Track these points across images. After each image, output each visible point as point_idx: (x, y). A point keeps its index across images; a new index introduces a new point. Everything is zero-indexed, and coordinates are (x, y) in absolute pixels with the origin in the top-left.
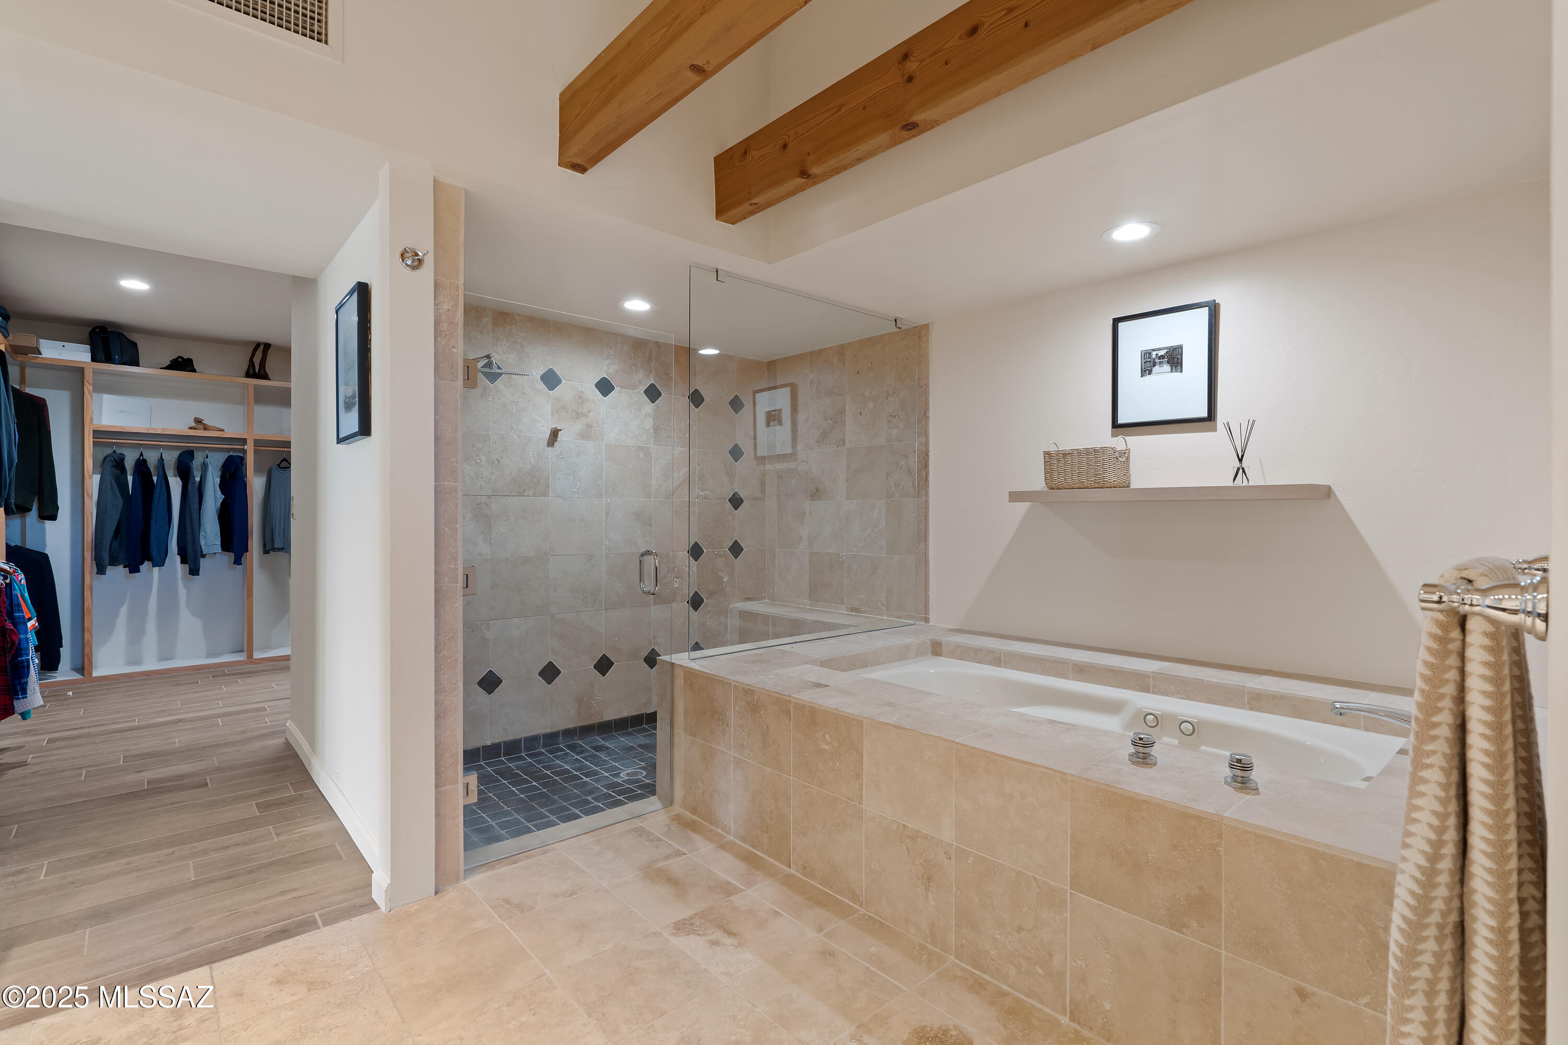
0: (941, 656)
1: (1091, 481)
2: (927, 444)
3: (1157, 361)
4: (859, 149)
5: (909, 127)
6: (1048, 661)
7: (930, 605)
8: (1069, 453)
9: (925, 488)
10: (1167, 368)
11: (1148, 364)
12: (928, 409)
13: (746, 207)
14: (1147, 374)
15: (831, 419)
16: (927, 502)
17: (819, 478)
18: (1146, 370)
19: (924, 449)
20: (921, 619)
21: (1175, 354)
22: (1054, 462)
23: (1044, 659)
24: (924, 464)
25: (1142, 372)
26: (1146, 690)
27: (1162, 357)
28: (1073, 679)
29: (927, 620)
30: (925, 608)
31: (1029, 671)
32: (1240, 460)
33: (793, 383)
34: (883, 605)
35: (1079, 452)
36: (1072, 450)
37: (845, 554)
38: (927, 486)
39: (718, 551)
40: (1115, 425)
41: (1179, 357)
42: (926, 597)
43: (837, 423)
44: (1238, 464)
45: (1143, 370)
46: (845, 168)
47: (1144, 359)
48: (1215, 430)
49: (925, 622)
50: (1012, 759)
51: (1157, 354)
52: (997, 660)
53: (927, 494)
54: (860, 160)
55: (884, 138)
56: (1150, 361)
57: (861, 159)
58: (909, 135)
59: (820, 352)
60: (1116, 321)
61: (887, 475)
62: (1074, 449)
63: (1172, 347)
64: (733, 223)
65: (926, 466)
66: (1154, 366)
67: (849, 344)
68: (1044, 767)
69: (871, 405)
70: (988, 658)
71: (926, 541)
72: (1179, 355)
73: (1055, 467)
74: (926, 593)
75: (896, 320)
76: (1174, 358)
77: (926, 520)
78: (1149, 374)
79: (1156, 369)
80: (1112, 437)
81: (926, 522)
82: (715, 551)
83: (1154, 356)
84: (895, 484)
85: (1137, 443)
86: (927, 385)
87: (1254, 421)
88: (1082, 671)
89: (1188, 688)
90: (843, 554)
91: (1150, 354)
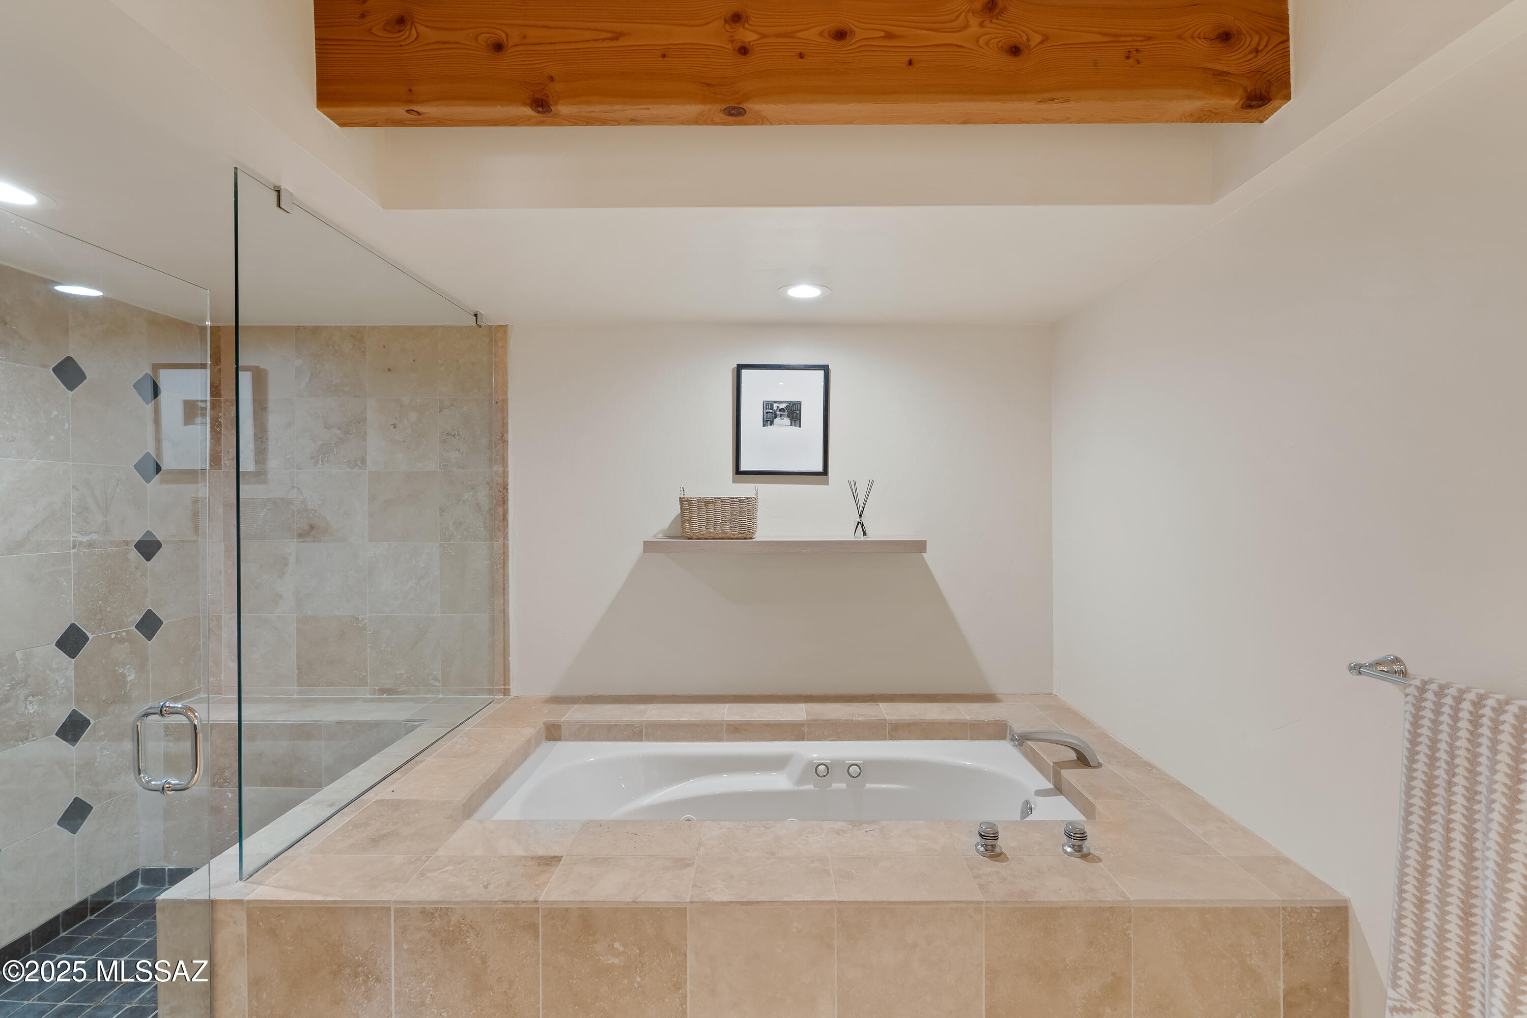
0: (560, 740)
1: (735, 531)
2: (505, 475)
3: (778, 413)
4: (649, 109)
5: (733, 112)
6: (698, 725)
7: (511, 672)
8: (712, 501)
9: (502, 529)
10: (787, 421)
11: (770, 415)
12: (507, 432)
13: (399, 111)
14: (769, 425)
15: (339, 428)
16: (505, 546)
17: (315, 511)
18: (768, 421)
19: (500, 481)
20: (499, 691)
21: (794, 409)
22: (695, 509)
23: (694, 725)
24: (501, 499)
25: (764, 421)
26: (801, 738)
27: (782, 410)
28: (728, 740)
29: (506, 692)
30: (505, 677)
31: (677, 740)
32: (861, 516)
33: (257, 367)
34: (436, 679)
35: (723, 500)
36: (715, 498)
37: (367, 616)
38: (506, 527)
39: (116, 633)
40: (738, 471)
41: (798, 412)
42: (505, 664)
43: (350, 434)
44: (858, 519)
45: (765, 420)
46: (603, 122)
47: (766, 409)
48: (827, 484)
49: (505, 694)
50: (915, 903)
51: (778, 407)
52: (635, 733)
53: (506, 537)
54: (634, 121)
55: (694, 109)
56: (772, 413)
57: (638, 121)
58: (722, 119)
59: (316, 330)
60: (740, 367)
61: (442, 511)
62: (717, 498)
63: (792, 402)
64: (342, 125)
65: (504, 501)
66: (775, 418)
67: (373, 328)
68: (955, 902)
69: (413, 416)
70: (625, 733)
71: (504, 595)
72: (798, 410)
73: (695, 515)
74: (505, 658)
75: (476, 315)
76: (793, 412)
77: (504, 569)
78: (771, 425)
79: (777, 421)
80: (733, 482)
81: (504, 571)
82: (111, 634)
83: (775, 408)
84: (454, 523)
85: (765, 491)
86: (505, 402)
87: (873, 482)
88: (738, 731)
89: (840, 730)
90: (363, 616)
91: (772, 405)
